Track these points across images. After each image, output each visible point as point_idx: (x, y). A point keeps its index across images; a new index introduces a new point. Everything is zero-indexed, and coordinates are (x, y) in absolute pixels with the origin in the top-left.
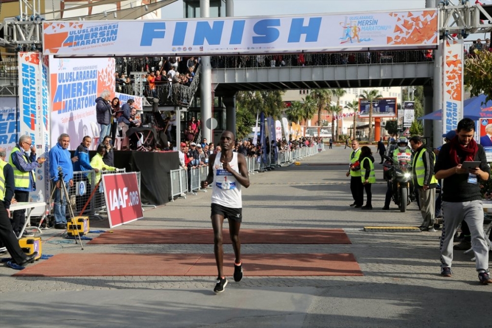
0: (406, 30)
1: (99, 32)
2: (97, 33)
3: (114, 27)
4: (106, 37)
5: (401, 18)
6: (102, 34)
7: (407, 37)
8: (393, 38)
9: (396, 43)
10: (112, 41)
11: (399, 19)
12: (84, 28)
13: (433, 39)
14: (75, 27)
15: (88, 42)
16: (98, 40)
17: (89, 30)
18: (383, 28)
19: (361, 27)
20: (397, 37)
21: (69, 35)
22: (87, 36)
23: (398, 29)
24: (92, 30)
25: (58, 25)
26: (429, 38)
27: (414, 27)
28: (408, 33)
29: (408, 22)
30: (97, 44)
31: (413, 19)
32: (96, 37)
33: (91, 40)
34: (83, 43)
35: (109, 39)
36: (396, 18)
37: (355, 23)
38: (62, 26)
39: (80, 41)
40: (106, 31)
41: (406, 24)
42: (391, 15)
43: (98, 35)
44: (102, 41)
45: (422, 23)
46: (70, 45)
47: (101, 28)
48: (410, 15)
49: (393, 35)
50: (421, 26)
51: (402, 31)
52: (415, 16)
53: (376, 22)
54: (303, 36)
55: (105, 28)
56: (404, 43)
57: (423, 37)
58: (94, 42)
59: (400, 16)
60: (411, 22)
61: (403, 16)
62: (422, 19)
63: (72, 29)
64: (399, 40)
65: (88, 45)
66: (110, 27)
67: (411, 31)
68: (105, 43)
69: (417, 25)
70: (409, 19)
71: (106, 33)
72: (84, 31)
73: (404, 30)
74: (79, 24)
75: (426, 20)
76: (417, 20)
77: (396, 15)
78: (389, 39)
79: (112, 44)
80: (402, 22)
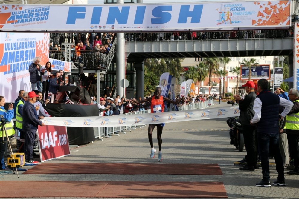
0: (267, 15)
1: (34, 13)
2: (33, 14)
3: (46, 9)
4: (40, 17)
5: (263, 5)
6: (37, 15)
7: (267, 20)
8: (257, 21)
9: (259, 24)
10: (44, 20)
11: (261, 7)
12: (23, 9)
13: (287, 21)
14: (16, 9)
15: (26, 21)
16: (34, 19)
17: (27, 11)
18: (249, 13)
19: (232, 12)
20: (260, 20)
21: (11, 15)
22: (25, 16)
23: (260, 14)
24: (29, 11)
25: (3, 7)
26: (284, 21)
27: (272, 13)
28: (267, 17)
29: (268, 9)
30: (33, 22)
31: (271, 7)
32: (33, 16)
33: (29, 19)
34: (22, 21)
35: (42, 19)
36: (259, 6)
37: (228, 9)
38: (6, 8)
39: (20, 20)
40: (40, 12)
41: (266, 10)
42: (255, 3)
43: (34, 15)
44: (37, 20)
45: (278, 9)
46: (12, 23)
47: (36, 10)
48: (269, 3)
49: (257, 19)
50: (278, 12)
51: (263, 16)
52: (273, 4)
53: (244, 9)
54: (189, 19)
55: (40, 10)
56: (265, 25)
57: (279, 21)
58: (31, 20)
59: (262, 4)
60: (270, 9)
61: (264, 5)
62: (278, 6)
63: (14, 10)
64: (261, 23)
65: (26, 23)
66: (43, 10)
67: (270, 16)
68: (40, 21)
69: (275, 11)
70: (269, 7)
71: (40, 14)
72: (23, 12)
73: (265, 15)
74: (20, 7)
75: (281, 7)
76: (274, 7)
77: (259, 4)
78: (254, 22)
79: (45, 22)
80: (263, 9)
